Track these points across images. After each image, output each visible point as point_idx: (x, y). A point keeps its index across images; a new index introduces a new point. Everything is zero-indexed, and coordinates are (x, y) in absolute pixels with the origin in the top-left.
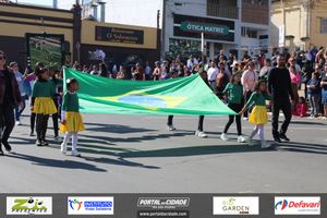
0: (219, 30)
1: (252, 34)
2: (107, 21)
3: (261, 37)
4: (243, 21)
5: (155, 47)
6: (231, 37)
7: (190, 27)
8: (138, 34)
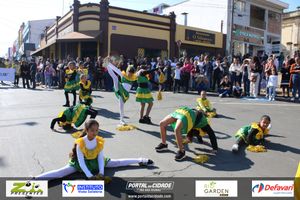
0: (256, 36)
2: (188, 25)
3: (274, 43)
4: (269, 31)
5: (221, 46)
8: (211, 36)
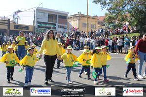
1: (62, 27)
2: (18, 23)
3: (65, 28)
4: (59, 23)
5: (32, 31)
6: (55, 28)
7: (43, 25)
8: (27, 27)
